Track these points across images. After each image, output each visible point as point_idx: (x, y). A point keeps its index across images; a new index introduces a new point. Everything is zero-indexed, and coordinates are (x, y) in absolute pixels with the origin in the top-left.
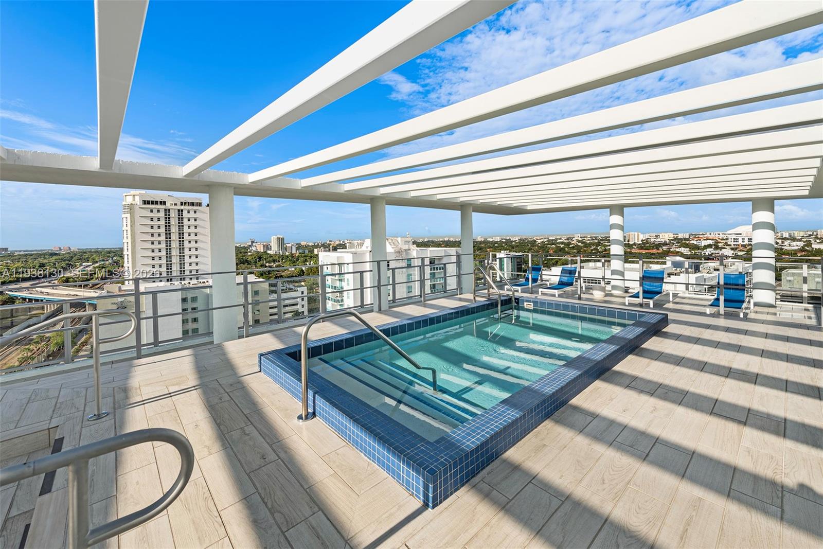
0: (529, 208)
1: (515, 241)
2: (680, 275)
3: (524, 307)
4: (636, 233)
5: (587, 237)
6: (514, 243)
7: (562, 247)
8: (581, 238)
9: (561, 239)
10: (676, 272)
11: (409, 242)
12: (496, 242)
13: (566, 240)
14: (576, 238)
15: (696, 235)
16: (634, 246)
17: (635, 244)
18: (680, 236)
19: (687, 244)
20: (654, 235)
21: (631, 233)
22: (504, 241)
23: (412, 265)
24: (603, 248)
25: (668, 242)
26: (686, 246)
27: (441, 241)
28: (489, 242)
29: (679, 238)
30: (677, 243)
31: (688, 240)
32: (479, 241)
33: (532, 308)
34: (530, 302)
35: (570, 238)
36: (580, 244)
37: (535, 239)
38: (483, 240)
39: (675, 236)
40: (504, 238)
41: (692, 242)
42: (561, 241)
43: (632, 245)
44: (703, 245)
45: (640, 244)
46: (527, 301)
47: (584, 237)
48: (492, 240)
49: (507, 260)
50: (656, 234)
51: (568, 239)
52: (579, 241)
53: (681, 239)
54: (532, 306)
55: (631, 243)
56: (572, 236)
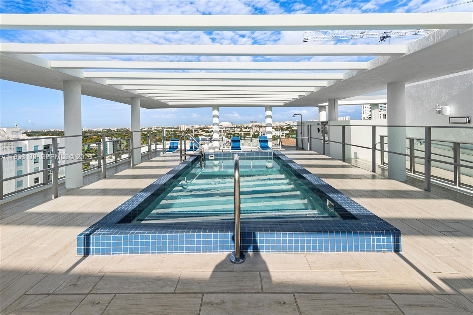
0: (170, 104)
1: (114, 131)
2: (205, 145)
3: (208, 158)
4: (184, 125)
5: (159, 128)
6: (113, 132)
7: (145, 133)
8: (156, 128)
9: (144, 129)
10: (203, 143)
11: (17, 132)
12: (99, 132)
13: (147, 129)
14: (153, 128)
15: (207, 126)
16: (183, 132)
17: (183, 131)
18: (202, 127)
19: (204, 130)
20: (191, 126)
21: (181, 125)
22: (106, 130)
23: (23, 151)
24: (168, 133)
25: (197, 129)
26: (204, 131)
27: (47, 132)
28: (93, 132)
29: (201, 127)
30: (200, 130)
31: (204, 128)
32: (84, 131)
33: (214, 158)
34: (212, 154)
35: (150, 128)
36: (156, 131)
37: (128, 129)
38: (88, 130)
39: (200, 127)
40: (105, 128)
41: (206, 129)
42: (145, 130)
43: (182, 131)
44: (210, 131)
45: (185, 131)
46: (210, 155)
47: (158, 128)
48: (95, 130)
49: (109, 143)
50: (192, 126)
51: (149, 129)
52: (155, 130)
53: (202, 128)
54: (214, 157)
55: (181, 130)
56: (151, 127)
